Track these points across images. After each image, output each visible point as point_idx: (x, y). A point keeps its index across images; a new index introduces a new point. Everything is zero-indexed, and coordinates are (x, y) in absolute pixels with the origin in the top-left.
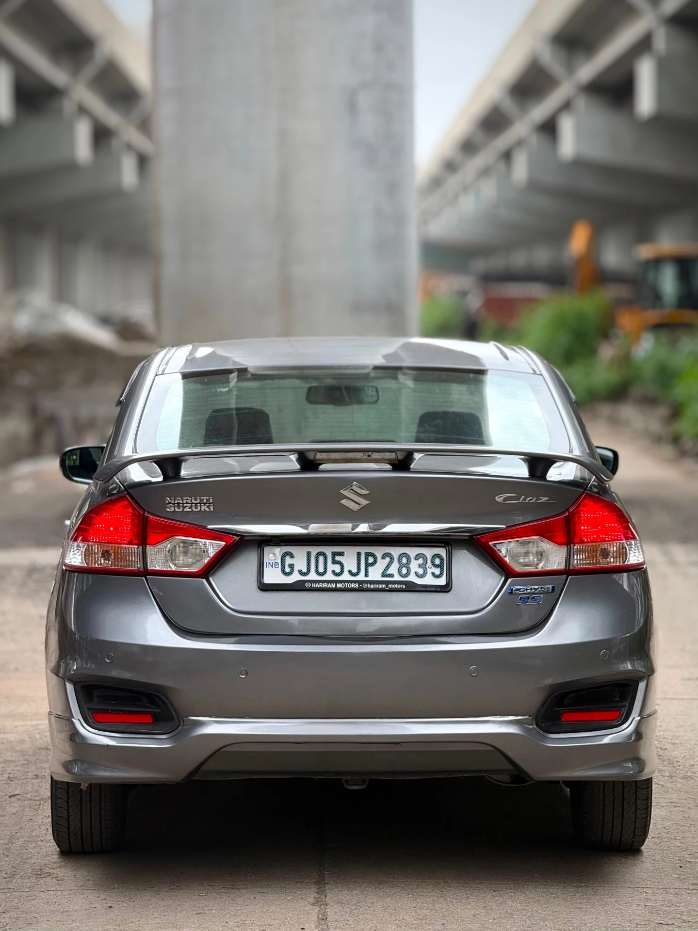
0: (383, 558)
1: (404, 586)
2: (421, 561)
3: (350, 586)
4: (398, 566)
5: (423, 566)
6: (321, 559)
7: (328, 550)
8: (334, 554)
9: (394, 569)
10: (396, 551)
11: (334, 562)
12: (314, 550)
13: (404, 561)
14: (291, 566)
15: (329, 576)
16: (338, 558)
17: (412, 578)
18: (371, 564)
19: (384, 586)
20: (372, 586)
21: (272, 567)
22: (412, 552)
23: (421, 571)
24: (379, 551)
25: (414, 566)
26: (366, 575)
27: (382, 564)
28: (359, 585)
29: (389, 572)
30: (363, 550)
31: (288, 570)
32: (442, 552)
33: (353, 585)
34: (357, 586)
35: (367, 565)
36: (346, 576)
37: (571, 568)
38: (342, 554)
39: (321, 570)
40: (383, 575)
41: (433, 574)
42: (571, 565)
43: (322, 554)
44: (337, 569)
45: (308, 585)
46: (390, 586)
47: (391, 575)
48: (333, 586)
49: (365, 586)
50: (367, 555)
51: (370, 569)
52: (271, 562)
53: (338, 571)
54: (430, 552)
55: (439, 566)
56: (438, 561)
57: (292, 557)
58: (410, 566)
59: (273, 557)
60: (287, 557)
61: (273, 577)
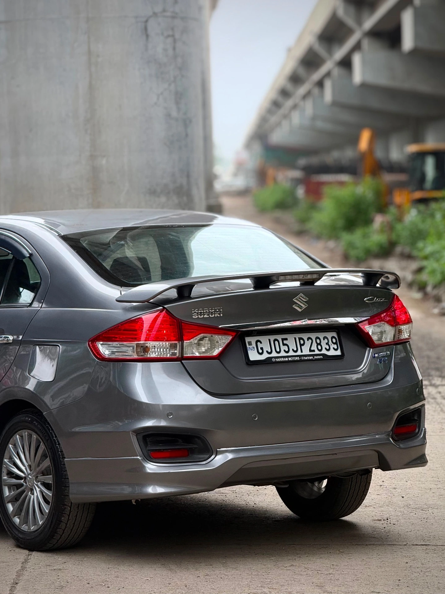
0: (308, 340)
1: (322, 357)
2: (326, 341)
3: (295, 358)
4: (316, 345)
5: (327, 344)
6: (276, 342)
7: (279, 337)
8: (283, 340)
9: (314, 347)
10: (313, 336)
11: (284, 344)
12: (272, 338)
13: (318, 341)
14: (262, 349)
15: (283, 354)
16: (285, 342)
17: (324, 352)
18: (302, 344)
19: (312, 357)
20: (306, 358)
21: (251, 350)
22: (321, 335)
23: (327, 347)
24: (305, 336)
25: (324, 346)
26: (302, 352)
27: (308, 343)
28: (300, 358)
29: (312, 349)
30: (297, 336)
31: (260, 351)
32: (335, 335)
33: (296, 358)
34: (298, 358)
36: (291, 353)
38: (286, 339)
39: (278, 350)
40: (310, 351)
41: (334, 348)
42: (395, 339)
43: (276, 340)
45: (273, 360)
46: (315, 357)
47: (314, 351)
48: (287, 359)
49: (302, 358)
50: (300, 339)
51: (302, 347)
52: (250, 347)
53: (287, 350)
54: (329, 335)
55: (336, 343)
56: (334, 341)
57: (261, 343)
58: (322, 344)
59: (250, 343)
60: (259, 343)
61: (254, 356)
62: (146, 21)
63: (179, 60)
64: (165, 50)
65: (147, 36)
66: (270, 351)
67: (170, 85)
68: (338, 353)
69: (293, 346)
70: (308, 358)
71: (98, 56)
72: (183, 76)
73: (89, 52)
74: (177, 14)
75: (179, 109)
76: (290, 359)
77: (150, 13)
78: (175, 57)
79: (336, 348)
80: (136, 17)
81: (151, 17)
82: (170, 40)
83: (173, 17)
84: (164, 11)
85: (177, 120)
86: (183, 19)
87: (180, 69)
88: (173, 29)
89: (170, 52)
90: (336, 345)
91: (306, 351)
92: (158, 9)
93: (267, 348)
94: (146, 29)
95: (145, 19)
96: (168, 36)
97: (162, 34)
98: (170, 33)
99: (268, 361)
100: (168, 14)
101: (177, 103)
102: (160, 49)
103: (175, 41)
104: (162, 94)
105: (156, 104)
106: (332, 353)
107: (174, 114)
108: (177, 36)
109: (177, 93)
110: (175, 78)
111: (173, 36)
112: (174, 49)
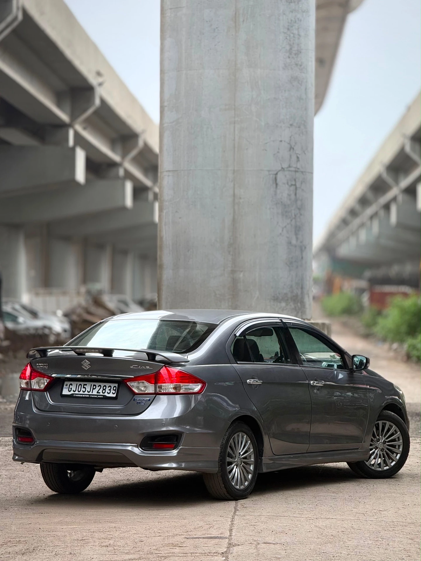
1: (102, 397)
2: (110, 388)
3: (86, 396)
4: (102, 389)
5: (110, 390)
6: (80, 386)
7: (83, 383)
8: (84, 385)
9: (101, 391)
10: (102, 385)
11: (84, 387)
12: (79, 383)
13: (104, 388)
14: (71, 388)
15: (81, 393)
16: (85, 386)
17: (106, 394)
19: (96, 396)
21: (66, 389)
22: (107, 385)
23: (109, 392)
25: (107, 390)
26: (92, 392)
27: (98, 388)
29: (99, 392)
30: (93, 384)
31: (70, 390)
32: (116, 385)
34: (88, 396)
35: (93, 389)
36: (87, 393)
37: (157, 392)
38: (86, 385)
39: (79, 390)
40: (98, 392)
42: (156, 391)
43: (81, 385)
44: (84, 390)
45: (74, 395)
46: (98, 396)
47: (100, 393)
48: (82, 396)
49: (91, 396)
50: (94, 385)
51: (94, 390)
52: (66, 387)
53: (84, 391)
54: (113, 385)
55: (115, 390)
56: (115, 388)
57: (72, 385)
58: (106, 390)
59: (67, 385)
60: (71, 385)
61: (65, 392)
66: (75, 390)
68: (114, 396)
69: (88, 389)
70: (94, 396)
76: (83, 396)
79: (114, 392)
90: (115, 391)
91: (95, 392)
93: (74, 389)
99: (71, 396)
106: (111, 395)
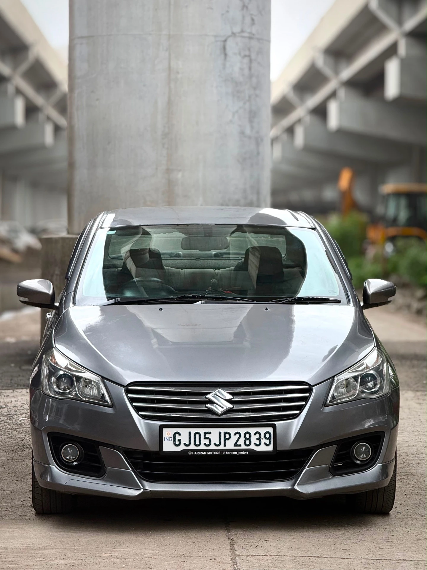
62: (225, 41)
63: (254, 80)
64: (241, 69)
65: (226, 55)
67: (245, 103)
71: (178, 73)
72: (257, 96)
73: (170, 68)
74: (253, 35)
75: (252, 127)
77: (230, 33)
78: (251, 76)
80: (216, 36)
81: (229, 36)
82: (246, 60)
83: (250, 38)
84: (242, 31)
85: (250, 138)
86: (259, 39)
87: (255, 88)
88: (249, 50)
89: (246, 71)
92: (237, 29)
94: (224, 48)
95: (223, 39)
96: (245, 56)
97: (240, 54)
98: (247, 53)
100: (246, 34)
101: (251, 121)
102: (236, 69)
103: (251, 61)
104: (237, 112)
105: (231, 121)
107: (248, 131)
108: (253, 56)
109: (251, 112)
110: (250, 97)
111: (249, 56)
112: (250, 69)
